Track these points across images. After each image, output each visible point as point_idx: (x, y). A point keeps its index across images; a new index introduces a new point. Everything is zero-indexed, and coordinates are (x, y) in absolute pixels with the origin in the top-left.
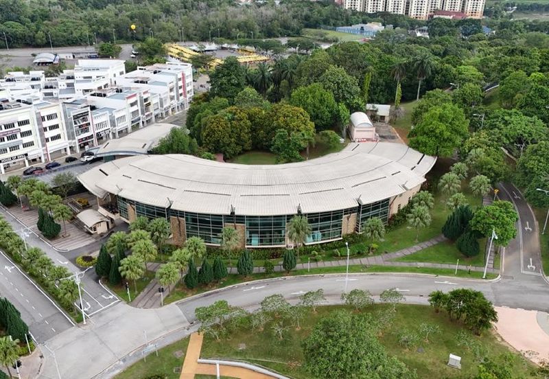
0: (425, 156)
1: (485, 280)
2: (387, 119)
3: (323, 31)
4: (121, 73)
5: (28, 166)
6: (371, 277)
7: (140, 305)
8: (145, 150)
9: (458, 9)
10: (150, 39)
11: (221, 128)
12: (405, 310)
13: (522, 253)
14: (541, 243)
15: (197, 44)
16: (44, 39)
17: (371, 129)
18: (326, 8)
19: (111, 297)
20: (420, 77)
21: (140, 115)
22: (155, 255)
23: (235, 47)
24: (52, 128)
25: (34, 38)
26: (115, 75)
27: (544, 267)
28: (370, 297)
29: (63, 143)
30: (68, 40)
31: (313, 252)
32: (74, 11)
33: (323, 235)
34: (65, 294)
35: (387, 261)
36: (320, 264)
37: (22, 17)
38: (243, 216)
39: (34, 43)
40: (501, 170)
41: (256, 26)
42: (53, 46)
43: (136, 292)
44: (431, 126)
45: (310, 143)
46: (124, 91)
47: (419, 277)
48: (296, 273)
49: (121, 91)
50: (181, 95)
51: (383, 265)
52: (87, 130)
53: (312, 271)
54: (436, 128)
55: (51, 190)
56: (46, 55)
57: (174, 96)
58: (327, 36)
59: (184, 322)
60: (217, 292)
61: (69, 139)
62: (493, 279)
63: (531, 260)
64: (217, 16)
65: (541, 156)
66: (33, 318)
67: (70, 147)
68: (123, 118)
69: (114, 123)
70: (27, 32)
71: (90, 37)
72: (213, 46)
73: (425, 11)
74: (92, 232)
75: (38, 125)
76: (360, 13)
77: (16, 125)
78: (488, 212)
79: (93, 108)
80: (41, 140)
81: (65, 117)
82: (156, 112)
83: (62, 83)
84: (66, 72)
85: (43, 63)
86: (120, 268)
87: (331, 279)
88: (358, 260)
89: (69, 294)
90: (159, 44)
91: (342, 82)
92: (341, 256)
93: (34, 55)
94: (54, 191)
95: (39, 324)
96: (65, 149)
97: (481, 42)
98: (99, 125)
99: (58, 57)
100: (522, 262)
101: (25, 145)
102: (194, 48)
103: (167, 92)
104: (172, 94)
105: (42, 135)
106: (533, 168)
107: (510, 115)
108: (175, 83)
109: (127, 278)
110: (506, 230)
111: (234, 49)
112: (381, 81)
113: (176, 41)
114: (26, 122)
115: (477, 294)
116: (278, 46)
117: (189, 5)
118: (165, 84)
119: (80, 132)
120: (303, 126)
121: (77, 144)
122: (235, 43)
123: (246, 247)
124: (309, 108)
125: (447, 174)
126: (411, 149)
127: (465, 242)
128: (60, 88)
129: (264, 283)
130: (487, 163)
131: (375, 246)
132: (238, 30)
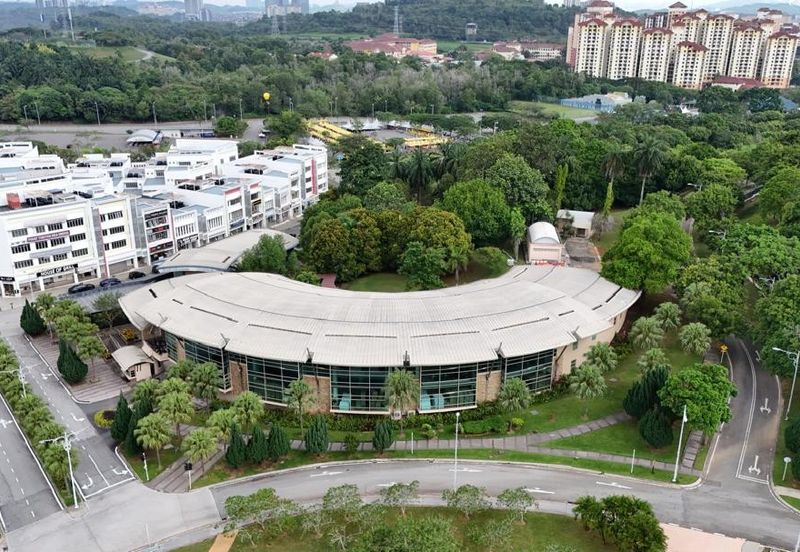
0: (623, 289)
1: (674, 486)
2: (590, 233)
3: (539, 104)
4: (232, 159)
5: (77, 282)
6: (503, 468)
7: (161, 486)
8: (225, 266)
9: (750, 74)
10: (288, 113)
11: (335, 239)
12: (538, 521)
13: (745, 446)
14: (780, 434)
15: (353, 120)
16: (147, 111)
17: (556, 248)
18: (548, 71)
19: (125, 472)
20: (643, 172)
21: (245, 217)
22: (189, 414)
23: (407, 125)
24: (114, 231)
25: (134, 109)
26: (222, 161)
27: (774, 472)
28: (486, 498)
29: (130, 252)
30: (179, 112)
31: (424, 425)
32: (196, 74)
33: (448, 400)
34: (52, 463)
35: (532, 445)
36: (433, 444)
37: (123, 82)
38: (327, 366)
39: (134, 116)
40: (732, 316)
41: (441, 96)
42: (159, 121)
43: (160, 467)
44: (632, 245)
45: (460, 264)
46: (227, 182)
47: (575, 473)
48: (394, 454)
49: (222, 183)
50: (309, 190)
51: (525, 451)
52: (164, 235)
53: (417, 453)
54: (638, 250)
55: (91, 315)
56: (145, 133)
57: (297, 192)
58: (543, 112)
59: (214, 516)
60: (271, 476)
61: (137, 247)
62: (689, 483)
63: (757, 457)
64: (387, 83)
65: (791, 297)
66: (12, 496)
67: (139, 259)
68: (218, 219)
69: (204, 225)
70: (127, 102)
71: (208, 108)
72: (376, 124)
73: (698, 78)
74: (129, 378)
75: (95, 226)
76: (599, 79)
77: (65, 225)
78: (683, 379)
79: (180, 205)
80: (98, 247)
81: (134, 216)
82: (270, 213)
83: (150, 170)
84: (159, 156)
85: (139, 143)
86: (136, 432)
87: (442, 467)
88: (491, 440)
89: (56, 464)
90: (298, 120)
91: (519, 179)
92: (466, 433)
93: (130, 132)
94: (93, 318)
95: (17, 503)
96: (132, 260)
97: (770, 123)
98: (181, 229)
99: (160, 136)
100: (742, 460)
101: (75, 254)
102: (349, 126)
103: (287, 186)
104: (295, 188)
105: (99, 239)
106: (776, 316)
107: (758, 233)
108: (300, 174)
109: (145, 446)
110: (709, 409)
111: (404, 129)
112: (586, 177)
113: (324, 115)
114: (79, 222)
115: (641, 506)
116: (467, 124)
117: (350, 66)
118: (285, 175)
119: (154, 237)
120: (452, 239)
121: (149, 255)
122: (407, 120)
123: (331, 411)
124: (467, 212)
125: (643, 319)
126: (603, 279)
127: (649, 425)
128: (147, 176)
129: (342, 467)
130: (709, 305)
131: (518, 421)
132: (413, 102)
